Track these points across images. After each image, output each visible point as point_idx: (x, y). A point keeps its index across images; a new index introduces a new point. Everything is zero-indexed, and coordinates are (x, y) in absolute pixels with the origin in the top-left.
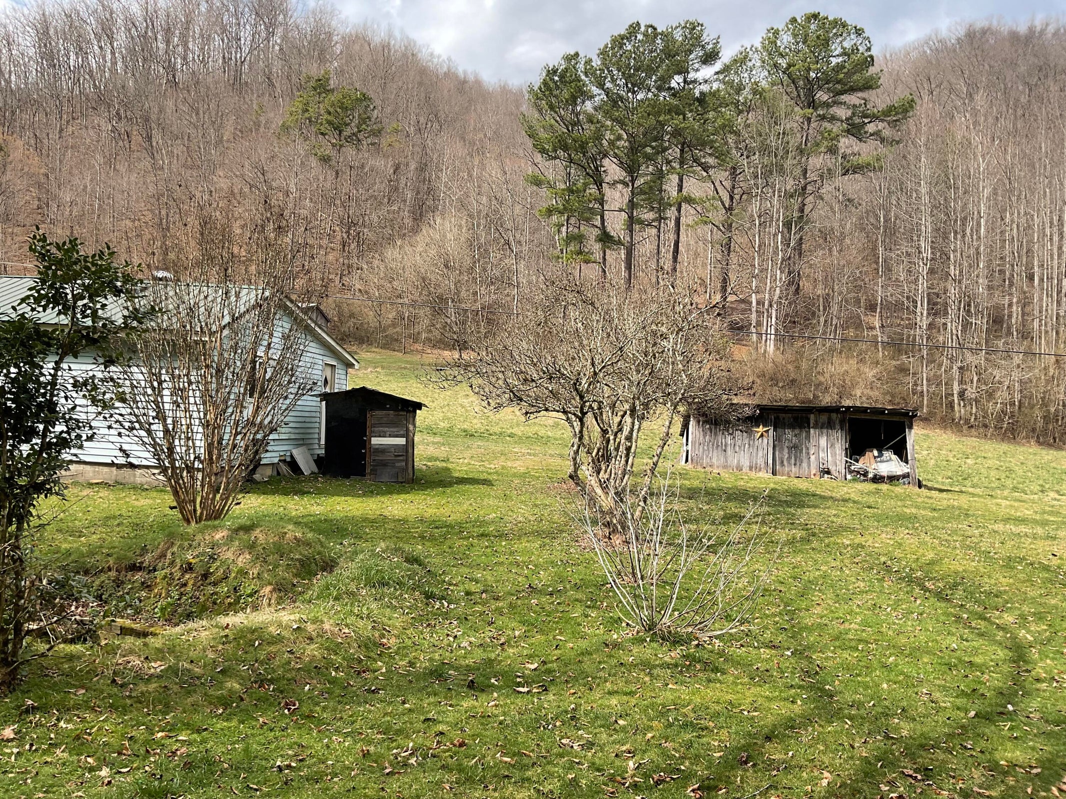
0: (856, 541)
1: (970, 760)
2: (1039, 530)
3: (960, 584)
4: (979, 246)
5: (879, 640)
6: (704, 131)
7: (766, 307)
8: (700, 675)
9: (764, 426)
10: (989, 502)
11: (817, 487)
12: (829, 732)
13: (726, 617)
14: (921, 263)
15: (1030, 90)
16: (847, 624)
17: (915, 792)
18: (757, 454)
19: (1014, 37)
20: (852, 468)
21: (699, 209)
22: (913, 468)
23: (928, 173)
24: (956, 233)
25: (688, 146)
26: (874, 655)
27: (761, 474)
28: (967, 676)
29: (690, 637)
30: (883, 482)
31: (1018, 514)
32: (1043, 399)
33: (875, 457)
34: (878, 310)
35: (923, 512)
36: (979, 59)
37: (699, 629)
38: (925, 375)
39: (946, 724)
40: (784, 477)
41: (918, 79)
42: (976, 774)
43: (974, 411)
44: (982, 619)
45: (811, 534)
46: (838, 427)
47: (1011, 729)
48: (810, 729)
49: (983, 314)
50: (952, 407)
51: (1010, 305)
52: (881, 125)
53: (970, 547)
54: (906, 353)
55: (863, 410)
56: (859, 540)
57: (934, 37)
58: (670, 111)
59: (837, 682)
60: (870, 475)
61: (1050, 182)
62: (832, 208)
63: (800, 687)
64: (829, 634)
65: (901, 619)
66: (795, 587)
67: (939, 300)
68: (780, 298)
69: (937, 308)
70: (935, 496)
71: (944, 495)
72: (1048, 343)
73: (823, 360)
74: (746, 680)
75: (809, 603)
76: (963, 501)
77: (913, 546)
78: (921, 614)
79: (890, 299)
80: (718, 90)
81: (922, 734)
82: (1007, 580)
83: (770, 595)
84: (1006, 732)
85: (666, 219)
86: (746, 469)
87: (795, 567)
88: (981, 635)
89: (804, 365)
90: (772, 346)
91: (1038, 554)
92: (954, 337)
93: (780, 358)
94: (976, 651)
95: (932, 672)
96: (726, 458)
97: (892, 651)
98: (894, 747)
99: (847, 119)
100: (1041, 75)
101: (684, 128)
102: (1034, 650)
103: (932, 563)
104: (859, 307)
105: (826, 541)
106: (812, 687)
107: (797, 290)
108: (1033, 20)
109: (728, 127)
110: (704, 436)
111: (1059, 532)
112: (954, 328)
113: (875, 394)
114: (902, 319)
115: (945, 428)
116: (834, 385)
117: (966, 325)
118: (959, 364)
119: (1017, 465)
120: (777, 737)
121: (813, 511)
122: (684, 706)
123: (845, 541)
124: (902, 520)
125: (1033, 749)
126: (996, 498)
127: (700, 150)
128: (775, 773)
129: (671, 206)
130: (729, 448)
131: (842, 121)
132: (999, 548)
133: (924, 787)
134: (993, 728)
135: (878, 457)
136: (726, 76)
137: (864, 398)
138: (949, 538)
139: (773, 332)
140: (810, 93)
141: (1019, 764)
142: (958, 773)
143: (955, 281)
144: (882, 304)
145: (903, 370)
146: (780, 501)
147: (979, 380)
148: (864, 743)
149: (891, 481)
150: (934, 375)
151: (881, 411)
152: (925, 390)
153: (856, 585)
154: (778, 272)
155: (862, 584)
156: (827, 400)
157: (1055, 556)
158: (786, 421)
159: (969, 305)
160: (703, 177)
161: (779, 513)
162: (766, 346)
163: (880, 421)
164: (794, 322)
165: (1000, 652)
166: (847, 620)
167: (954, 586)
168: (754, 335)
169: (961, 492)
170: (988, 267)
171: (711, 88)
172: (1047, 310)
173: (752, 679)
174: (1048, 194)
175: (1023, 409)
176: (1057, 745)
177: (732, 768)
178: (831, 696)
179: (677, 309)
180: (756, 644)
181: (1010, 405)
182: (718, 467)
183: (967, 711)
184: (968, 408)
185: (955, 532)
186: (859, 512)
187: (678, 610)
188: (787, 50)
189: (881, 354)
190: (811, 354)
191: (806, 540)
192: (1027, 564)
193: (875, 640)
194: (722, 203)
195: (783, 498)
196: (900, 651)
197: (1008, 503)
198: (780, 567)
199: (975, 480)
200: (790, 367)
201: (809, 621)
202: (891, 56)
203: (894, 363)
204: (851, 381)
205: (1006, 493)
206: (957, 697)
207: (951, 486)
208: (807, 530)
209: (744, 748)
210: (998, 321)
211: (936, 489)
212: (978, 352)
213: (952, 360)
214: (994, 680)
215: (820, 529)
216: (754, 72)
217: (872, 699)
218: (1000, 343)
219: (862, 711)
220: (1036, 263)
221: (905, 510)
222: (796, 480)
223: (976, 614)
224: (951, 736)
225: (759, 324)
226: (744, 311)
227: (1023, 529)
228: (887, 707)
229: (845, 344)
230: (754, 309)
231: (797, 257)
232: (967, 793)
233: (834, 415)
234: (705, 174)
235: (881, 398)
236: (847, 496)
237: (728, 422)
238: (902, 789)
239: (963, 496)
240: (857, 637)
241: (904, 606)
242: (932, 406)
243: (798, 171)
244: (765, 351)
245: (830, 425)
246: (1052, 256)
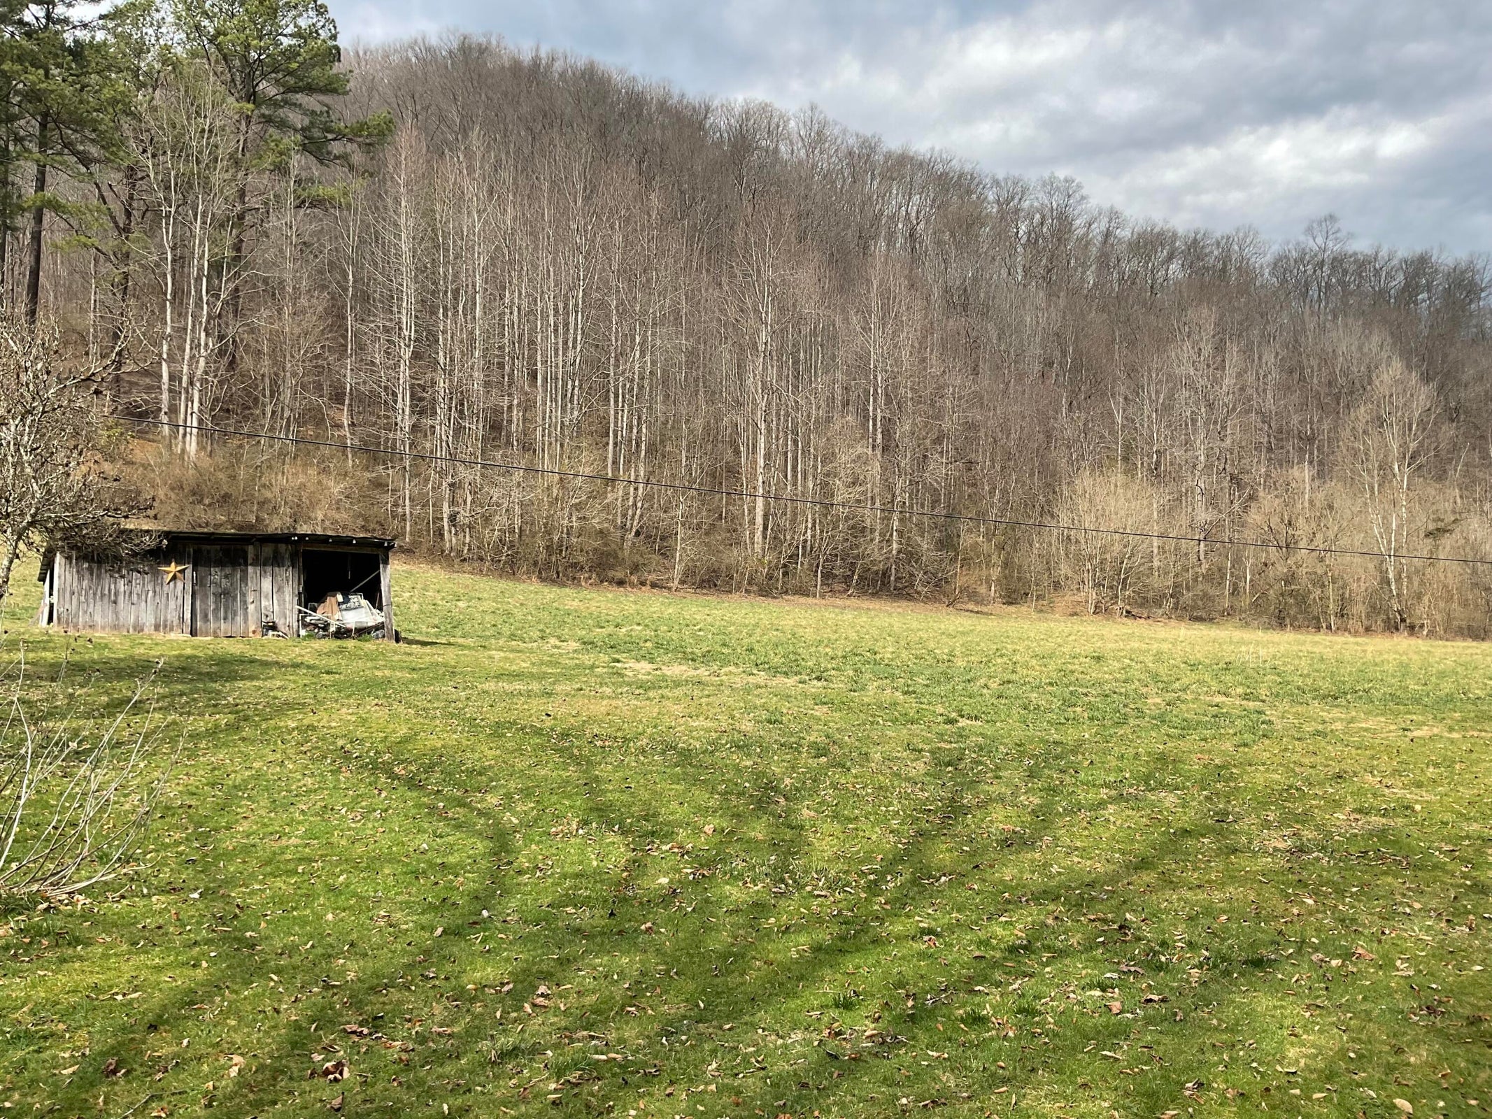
0: (306, 722)
1: (431, 993)
2: (535, 686)
3: (437, 763)
4: (474, 329)
5: (326, 855)
6: (81, 102)
7: (184, 385)
8: (48, 954)
9: (178, 563)
10: (482, 655)
11: (256, 650)
12: (245, 998)
13: (101, 858)
14: (402, 344)
15: (534, 138)
16: (284, 839)
17: (359, 1053)
18: (167, 606)
19: (516, 67)
20: (308, 619)
21: (74, 223)
22: (388, 616)
23: (411, 223)
24: (445, 309)
25: (55, 121)
26: (319, 877)
27: (172, 636)
28: (437, 883)
29: (34, 899)
30: (349, 637)
31: (514, 667)
32: (546, 525)
33: (339, 604)
34: (347, 402)
35: (399, 674)
36: (476, 84)
37: (52, 884)
38: (407, 492)
39: (406, 952)
40: (209, 638)
41: (399, 94)
42: (437, 1009)
43: (467, 540)
44: (460, 806)
45: (242, 718)
46: (288, 563)
47: (484, 941)
48: (218, 999)
49: (478, 417)
50: (442, 535)
51: (510, 407)
52: (350, 147)
53: (452, 715)
54: (384, 463)
55: (324, 539)
56: (309, 719)
57: (420, 41)
58: (20, 59)
59: (263, 925)
60: (332, 629)
61: (554, 259)
62: (281, 251)
63: (208, 942)
64: (257, 858)
65: (359, 821)
66: (214, 796)
67: (425, 395)
68: (206, 373)
69: (422, 406)
70: (415, 651)
71: (428, 649)
72: (551, 457)
73: (270, 467)
74: (125, 947)
75: (232, 818)
76: (450, 656)
77: (381, 721)
78: (386, 810)
79: (362, 388)
80: (105, 43)
81: (373, 973)
82: (493, 752)
83: (173, 815)
84: (478, 947)
85: (15, 229)
86: (149, 629)
87: (214, 769)
88: (458, 827)
89: (242, 473)
90: (194, 444)
91: (531, 716)
92: (444, 444)
93: (206, 462)
94: (451, 849)
95: (394, 886)
96: (116, 613)
97: (344, 866)
98: (335, 998)
99: (303, 129)
100: (546, 122)
101: (45, 90)
102: (518, 836)
103: (405, 740)
104: (321, 396)
105: (264, 726)
106: (225, 938)
107: (232, 364)
108: (537, 50)
109: (122, 106)
110: (80, 580)
111: (556, 687)
112: (443, 433)
113: (343, 516)
114: (379, 417)
115: (433, 562)
116: (286, 503)
117: (459, 430)
118: (450, 480)
119: (516, 607)
120: (167, 1022)
121: (248, 684)
122: (16, 1009)
123: (290, 723)
124: (371, 686)
125: (507, 960)
126: (489, 650)
127: (75, 131)
128: (160, 1075)
129: (24, 210)
130: (121, 598)
131: (296, 130)
132: (487, 712)
133: (371, 1043)
134: (463, 944)
135: (343, 603)
136: (117, 25)
137: (327, 523)
138: (429, 705)
139: (195, 424)
140: (249, 80)
141: (488, 983)
142: (415, 1012)
143: (444, 370)
144: (351, 394)
145: (379, 485)
146: (200, 674)
147: (473, 501)
148: (295, 1002)
149: (360, 635)
150: (419, 493)
151: (347, 541)
152: (408, 512)
153: (302, 782)
154: (203, 335)
155: (310, 781)
156: (275, 525)
157: (549, 715)
158: (212, 555)
159: (462, 405)
160: (80, 174)
161: (197, 691)
162: (184, 442)
163: (346, 554)
164: (228, 411)
165: (479, 845)
166: (285, 834)
167: (430, 768)
168: (166, 427)
169: (449, 644)
170: (484, 357)
171: (93, 37)
172: (550, 417)
173: (135, 944)
174: (552, 274)
175: (523, 538)
176: (535, 949)
177: (92, 1085)
178: (253, 946)
179: (24, 378)
180: (145, 891)
181: (509, 532)
182: (103, 628)
183: (433, 929)
184: (461, 536)
185: (437, 697)
186: (314, 680)
187: (18, 860)
188: (216, 10)
189: (350, 462)
190: (252, 459)
191: (233, 728)
192: (517, 729)
193: (322, 856)
194: (113, 219)
195: (205, 669)
196: (354, 865)
197: (502, 654)
198: (192, 771)
199: (467, 628)
200: (221, 475)
201: (229, 845)
202: (365, 53)
203: (368, 475)
204: (309, 498)
205: (501, 642)
206: (422, 913)
207: (437, 636)
208: (237, 712)
209: (113, 1051)
210: (496, 427)
211: (418, 642)
212: (473, 465)
213: (442, 474)
214: (468, 882)
215: (256, 709)
216: (163, 30)
217: (311, 938)
218: (499, 455)
219: (296, 959)
220: (539, 358)
221: (377, 673)
222: (226, 641)
223: (455, 799)
224: (411, 966)
225: (173, 410)
226: (149, 389)
227: (518, 686)
228: (331, 946)
229: (301, 446)
230: (165, 387)
231: (231, 316)
232: (424, 1037)
233: (282, 547)
234: (84, 170)
235: (350, 522)
236: (299, 660)
237: (117, 558)
238: (342, 1053)
239: (451, 649)
240: (298, 856)
241: (364, 804)
242: (417, 533)
243: (231, 191)
244: (183, 450)
245: (276, 561)
246: (557, 350)
